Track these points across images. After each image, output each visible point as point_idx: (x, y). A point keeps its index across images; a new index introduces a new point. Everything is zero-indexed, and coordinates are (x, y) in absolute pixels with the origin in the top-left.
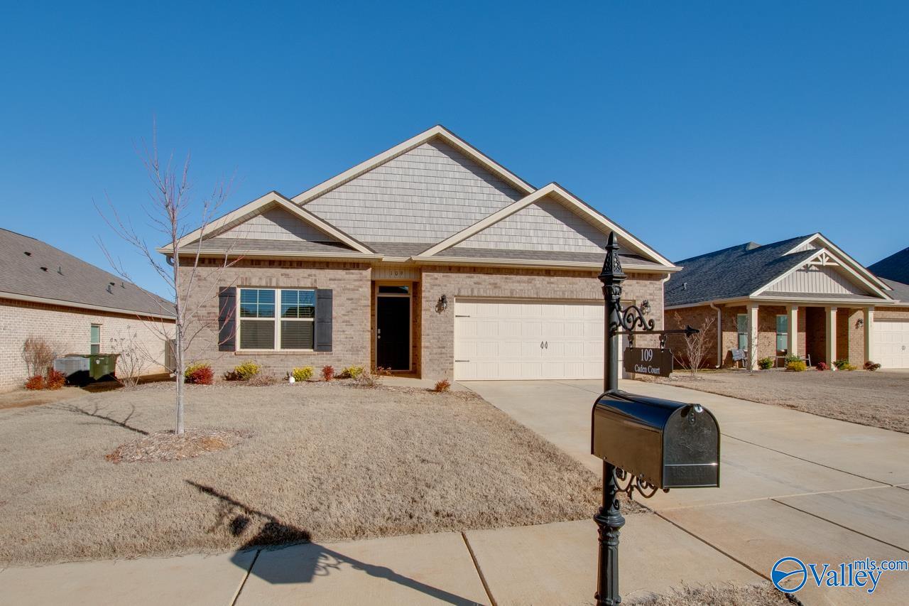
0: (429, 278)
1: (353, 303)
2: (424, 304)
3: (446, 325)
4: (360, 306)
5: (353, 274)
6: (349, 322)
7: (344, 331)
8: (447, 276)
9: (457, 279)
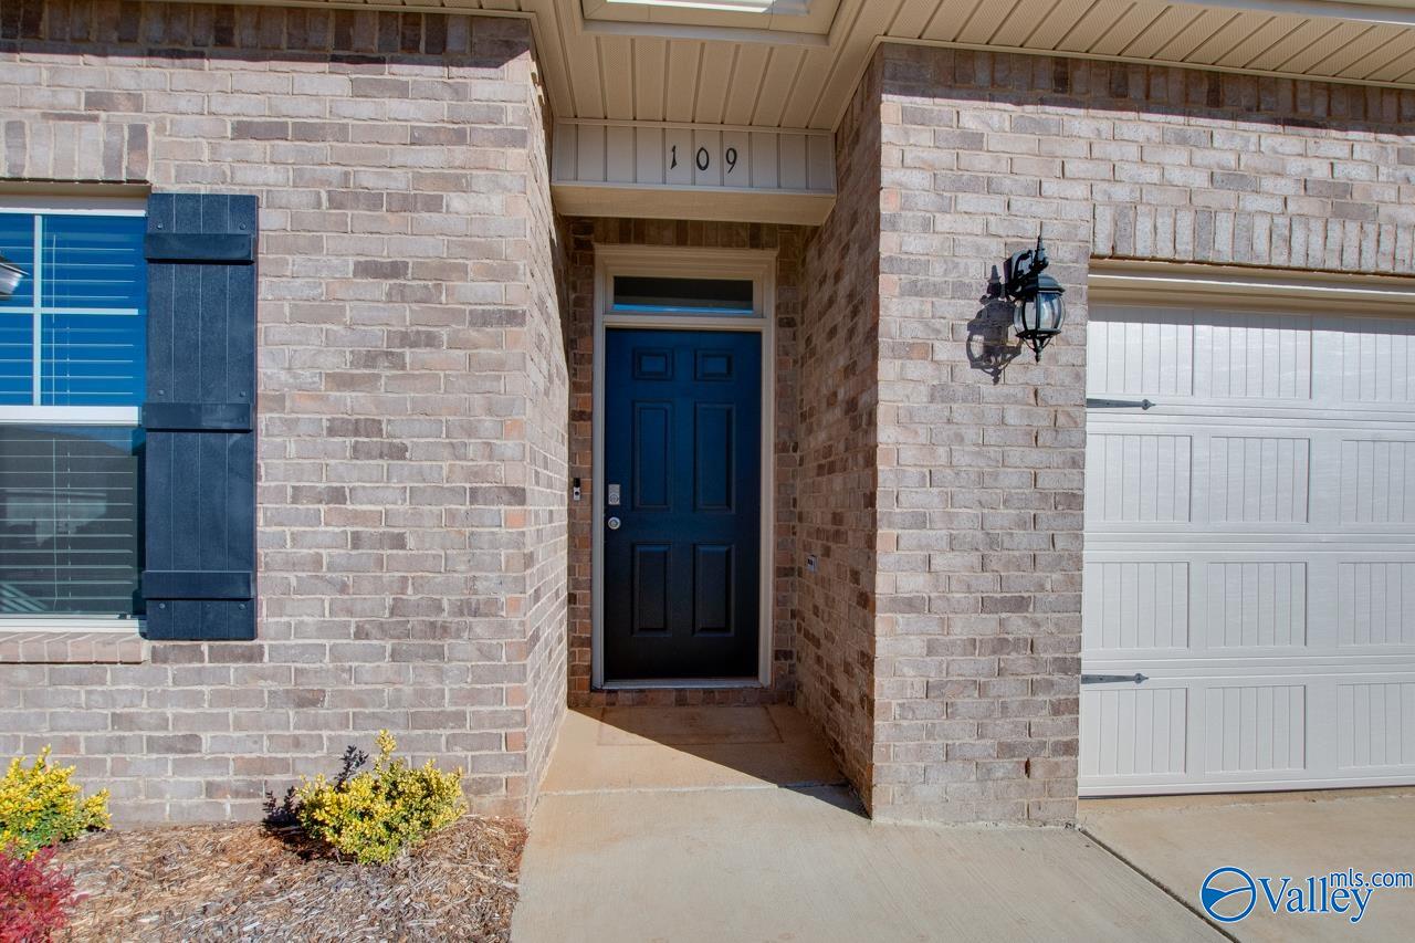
0: (924, 136)
1: (400, 295)
2: (897, 311)
3: (1034, 456)
4: (455, 315)
5: (402, 91)
6: (373, 427)
7: (337, 496)
8: (1040, 127)
9: (1113, 151)
